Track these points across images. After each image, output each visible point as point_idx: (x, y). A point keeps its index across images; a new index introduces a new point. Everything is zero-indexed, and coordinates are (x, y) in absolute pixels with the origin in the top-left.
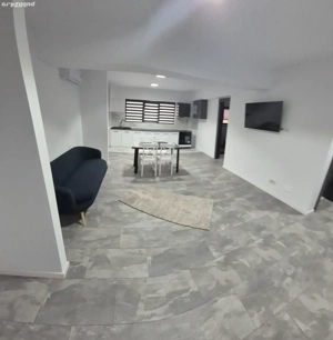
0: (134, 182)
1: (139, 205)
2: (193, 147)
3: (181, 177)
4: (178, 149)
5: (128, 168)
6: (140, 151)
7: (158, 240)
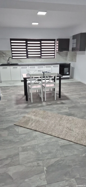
0: (27, 108)
1: (33, 126)
2: (72, 78)
3: (63, 101)
4: (60, 79)
5: (20, 97)
6: (28, 82)
7: (50, 153)
